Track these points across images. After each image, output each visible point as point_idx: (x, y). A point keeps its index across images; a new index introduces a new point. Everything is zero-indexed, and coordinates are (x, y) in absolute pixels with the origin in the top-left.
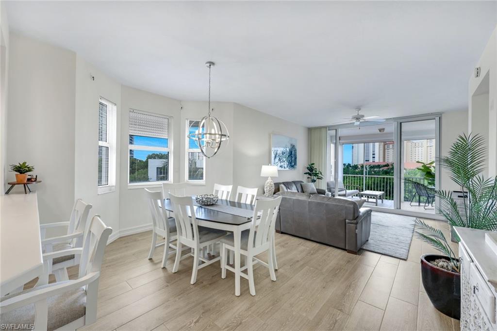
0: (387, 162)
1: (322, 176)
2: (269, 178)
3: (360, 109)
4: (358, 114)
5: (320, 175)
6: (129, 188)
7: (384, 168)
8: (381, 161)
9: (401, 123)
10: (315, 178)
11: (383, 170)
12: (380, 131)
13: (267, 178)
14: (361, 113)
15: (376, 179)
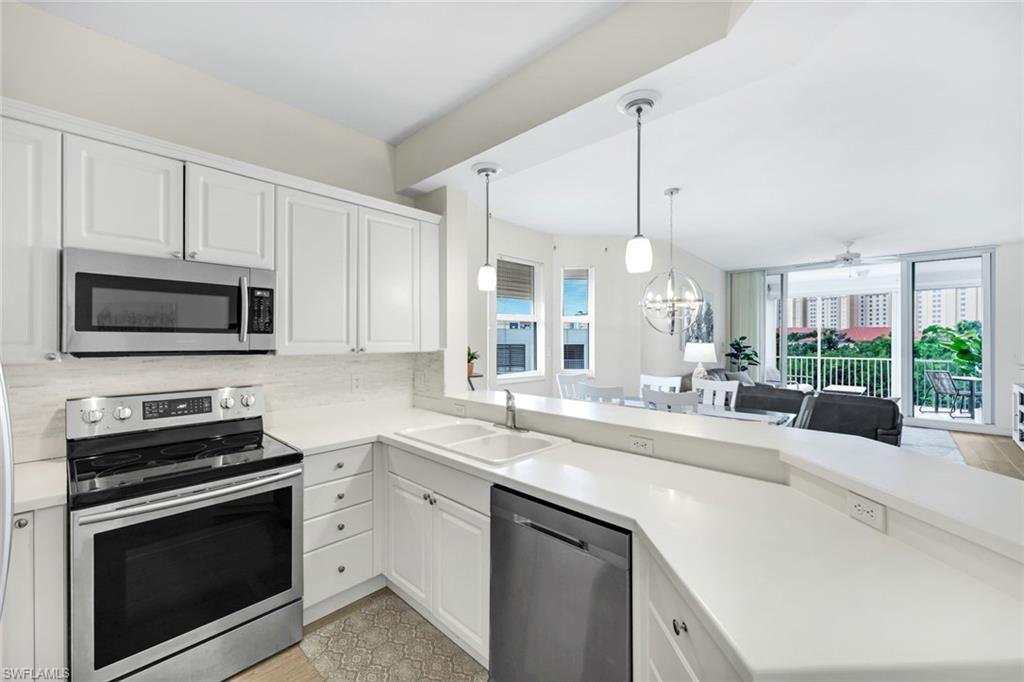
0: (810, 328)
1: (757, 359)
2: (700, 365)
3: (852, 243)
4: (848, 252)
5: (755, 358)
6: (499, 383)
7: (807, 339)
8: (799, 324)
9: (913, 264)
10: (745, 363)
11: (805, 344)
12: (859, 275)
13: (695, 364)
14: (853, 250)
15: (862, 364)
